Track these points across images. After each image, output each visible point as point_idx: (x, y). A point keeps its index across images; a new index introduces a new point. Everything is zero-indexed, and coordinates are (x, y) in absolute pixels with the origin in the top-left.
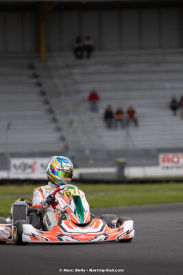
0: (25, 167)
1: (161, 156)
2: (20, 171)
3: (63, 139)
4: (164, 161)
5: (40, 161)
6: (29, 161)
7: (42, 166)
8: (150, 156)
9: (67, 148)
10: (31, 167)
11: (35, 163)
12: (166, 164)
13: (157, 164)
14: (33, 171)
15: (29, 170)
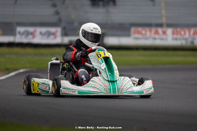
0: (27, 34)
1: (133, 29)
2: (23, 37)
3: (57, 13)
4: (135, 33)
5: (39, 30)
6: (31, 29)
7: (41, 33)
8: (124, 29)
9: (60, 20)
10: (32, 34)
11: (35, 31)
12: (136, 36)
13: (129, 35)
14: (34, 37)
15: (30, 37)
